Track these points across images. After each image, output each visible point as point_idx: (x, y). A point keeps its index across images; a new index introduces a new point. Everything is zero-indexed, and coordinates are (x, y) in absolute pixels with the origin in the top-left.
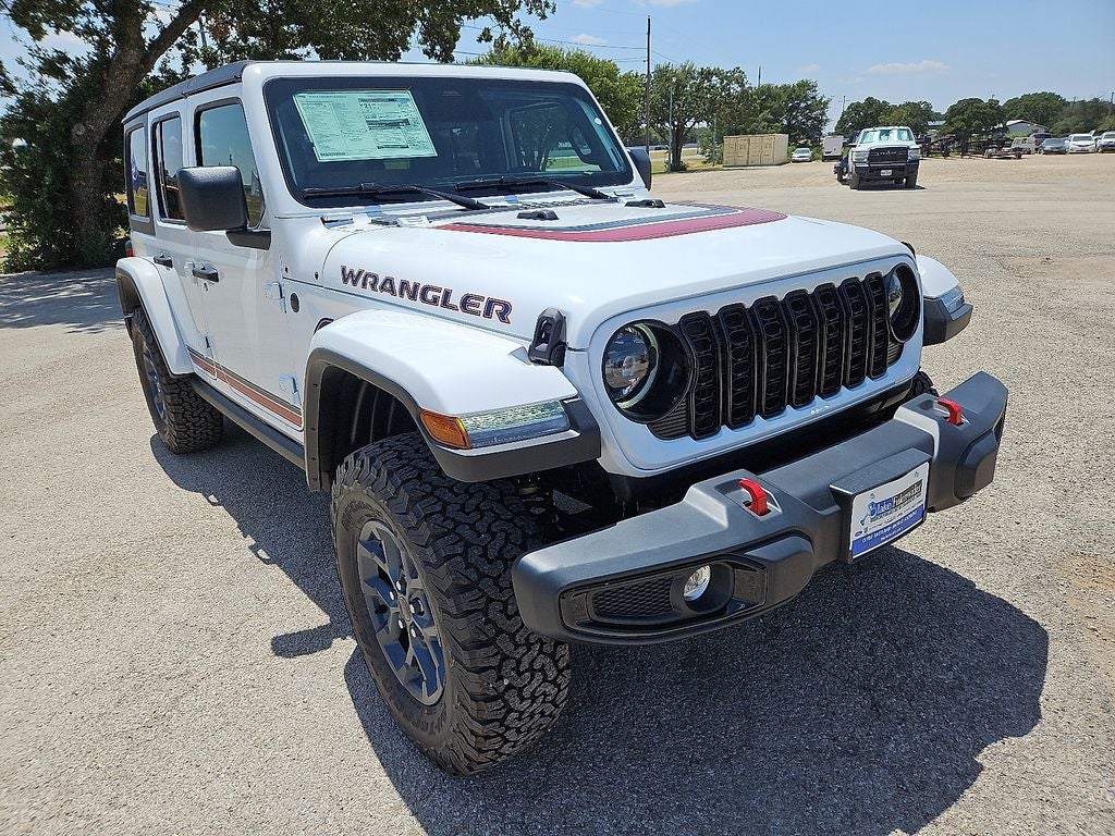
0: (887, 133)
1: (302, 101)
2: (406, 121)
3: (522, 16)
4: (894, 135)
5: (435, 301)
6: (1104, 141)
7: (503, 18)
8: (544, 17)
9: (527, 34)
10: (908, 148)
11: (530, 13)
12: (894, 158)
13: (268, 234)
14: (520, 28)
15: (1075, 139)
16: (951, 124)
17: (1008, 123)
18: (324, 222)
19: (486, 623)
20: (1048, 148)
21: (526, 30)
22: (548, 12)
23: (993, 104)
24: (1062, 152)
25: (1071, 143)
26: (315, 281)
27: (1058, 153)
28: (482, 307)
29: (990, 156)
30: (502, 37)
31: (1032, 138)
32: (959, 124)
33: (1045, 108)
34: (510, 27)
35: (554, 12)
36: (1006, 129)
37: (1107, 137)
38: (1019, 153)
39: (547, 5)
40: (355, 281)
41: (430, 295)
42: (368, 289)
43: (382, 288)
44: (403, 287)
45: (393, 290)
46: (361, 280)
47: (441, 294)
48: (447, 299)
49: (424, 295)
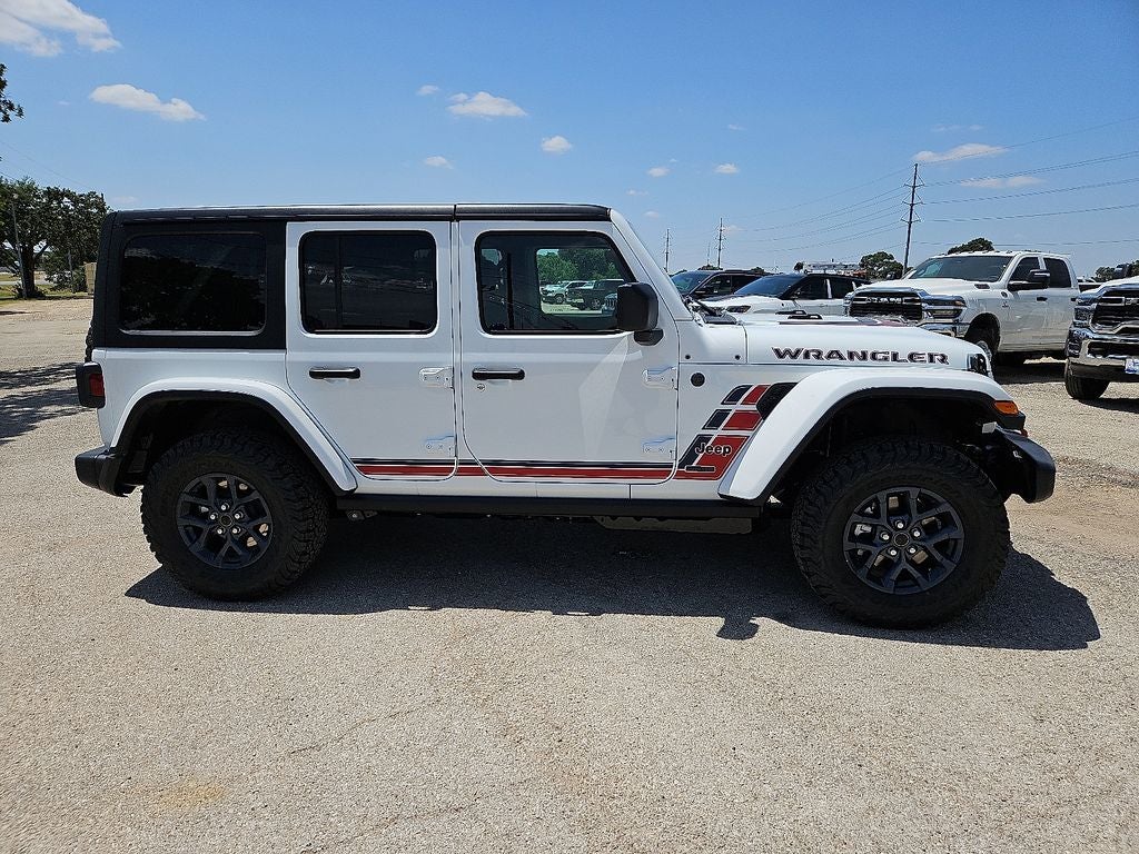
5: (886, 359)
13: (661, 332)
26: (736, 361)
28: (926, 358)
40: (794, 356)
41: (879, 356)
42: (812, 360)
43: (829, 357)
44: (851, 355)
45: (841, 358)
46: (802, 355)
47: (890, 355)
48: (895, 357)
49: (874, 356)
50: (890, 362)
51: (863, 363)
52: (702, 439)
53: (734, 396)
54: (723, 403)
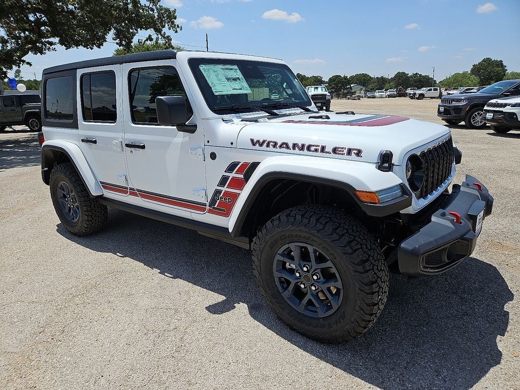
0: (317, 88)
1: (202, 68)
2: (238, 78)
3: (166, 30)
4: (320, 89)
5: (316, 150)
6: (388, 93)
7: (158, 31)
8: (176, 32)
9: (169, 39)
10: (326, 95)
11: (170, 29)
12: (321, 99)
13: (196, 126)
14: (166, 36)
15: (378, 92)
16: (330, 85)
17: (352, 85)
18: (223, 120)
19: (374, 274)
20: (369, 95)
21: (168, 37)
22: (178, 30)
23: (345, 78)
24: (374, 97)
25: (377, 94)
26: (231, 146)
27: (373, 98)
28: (345, 151)
29: (349, 99)
30: (157, 39)
31: (363, 92)
32: (333, 86)
33: (364, 80)
34: (161, 35)
35: (181, 30)
36: (351, 88)
37: (389, 92)
38: (359, 98)
39: (178, 27)
40: (261, 145)
41: (313, 148)
42: (271, 148)
43: (281, 147)
44: (295, 146)
45: (288, 147)
46: (265, 144)
47: (320, 148)
48: (323, 149)
49: (309, 148)
50: (319, 154)
51: (301, 152)
52: (217, 192)
53: (231, 168)
54: (225, 172)
